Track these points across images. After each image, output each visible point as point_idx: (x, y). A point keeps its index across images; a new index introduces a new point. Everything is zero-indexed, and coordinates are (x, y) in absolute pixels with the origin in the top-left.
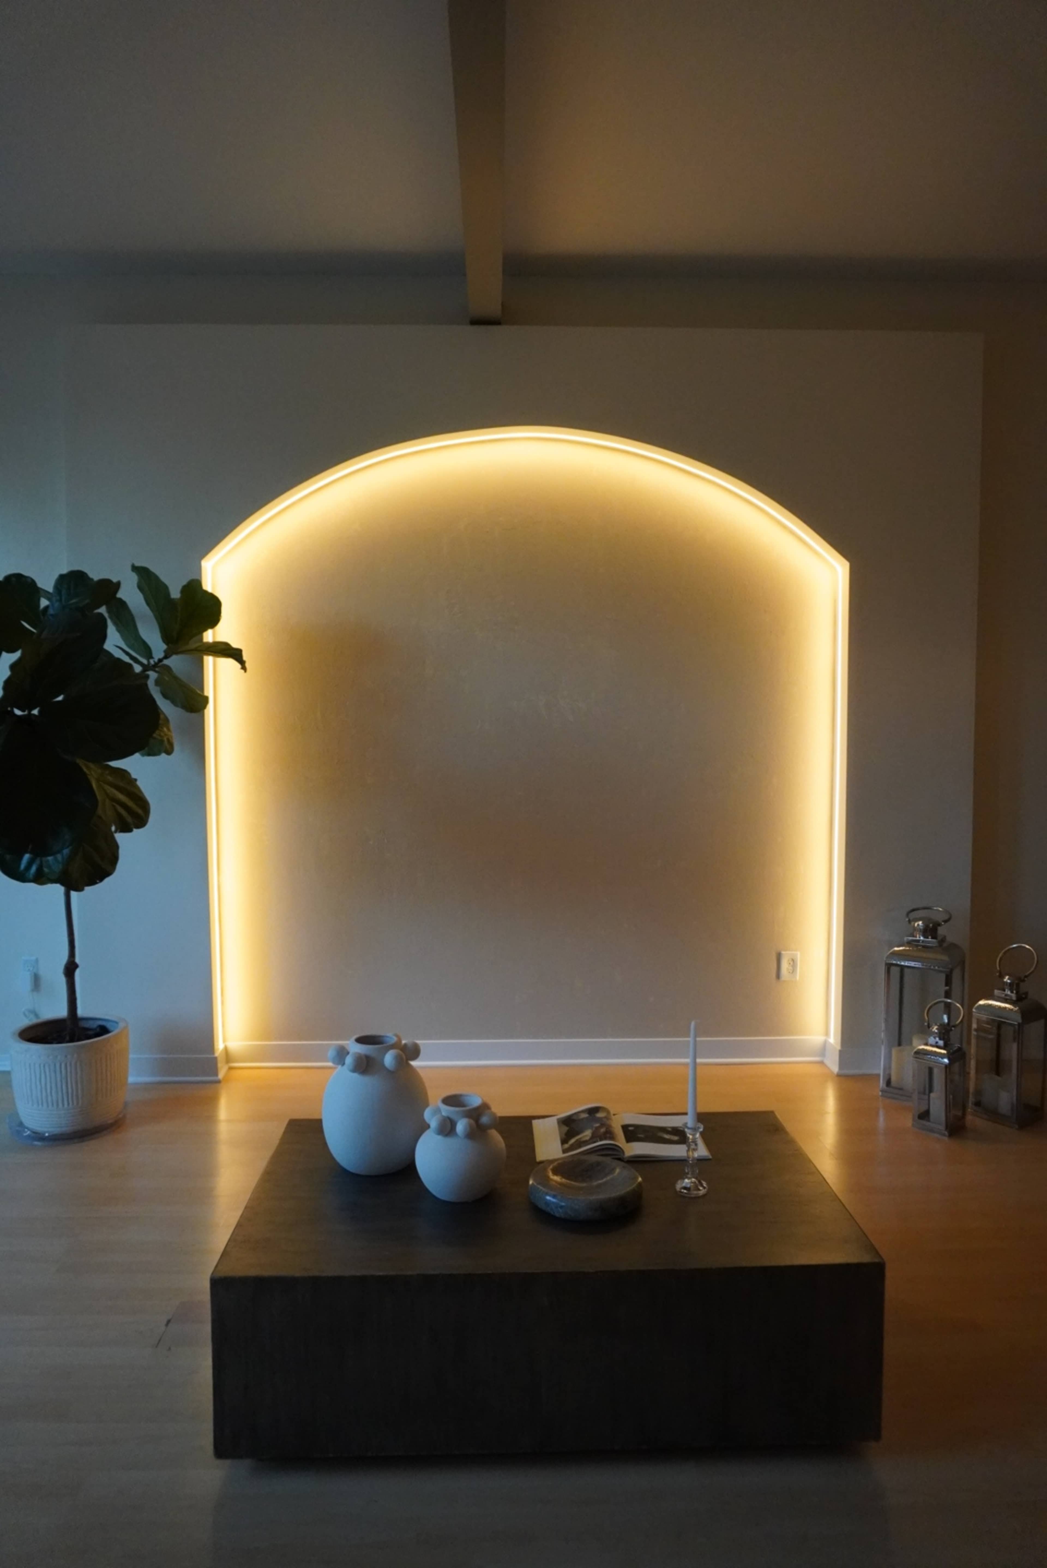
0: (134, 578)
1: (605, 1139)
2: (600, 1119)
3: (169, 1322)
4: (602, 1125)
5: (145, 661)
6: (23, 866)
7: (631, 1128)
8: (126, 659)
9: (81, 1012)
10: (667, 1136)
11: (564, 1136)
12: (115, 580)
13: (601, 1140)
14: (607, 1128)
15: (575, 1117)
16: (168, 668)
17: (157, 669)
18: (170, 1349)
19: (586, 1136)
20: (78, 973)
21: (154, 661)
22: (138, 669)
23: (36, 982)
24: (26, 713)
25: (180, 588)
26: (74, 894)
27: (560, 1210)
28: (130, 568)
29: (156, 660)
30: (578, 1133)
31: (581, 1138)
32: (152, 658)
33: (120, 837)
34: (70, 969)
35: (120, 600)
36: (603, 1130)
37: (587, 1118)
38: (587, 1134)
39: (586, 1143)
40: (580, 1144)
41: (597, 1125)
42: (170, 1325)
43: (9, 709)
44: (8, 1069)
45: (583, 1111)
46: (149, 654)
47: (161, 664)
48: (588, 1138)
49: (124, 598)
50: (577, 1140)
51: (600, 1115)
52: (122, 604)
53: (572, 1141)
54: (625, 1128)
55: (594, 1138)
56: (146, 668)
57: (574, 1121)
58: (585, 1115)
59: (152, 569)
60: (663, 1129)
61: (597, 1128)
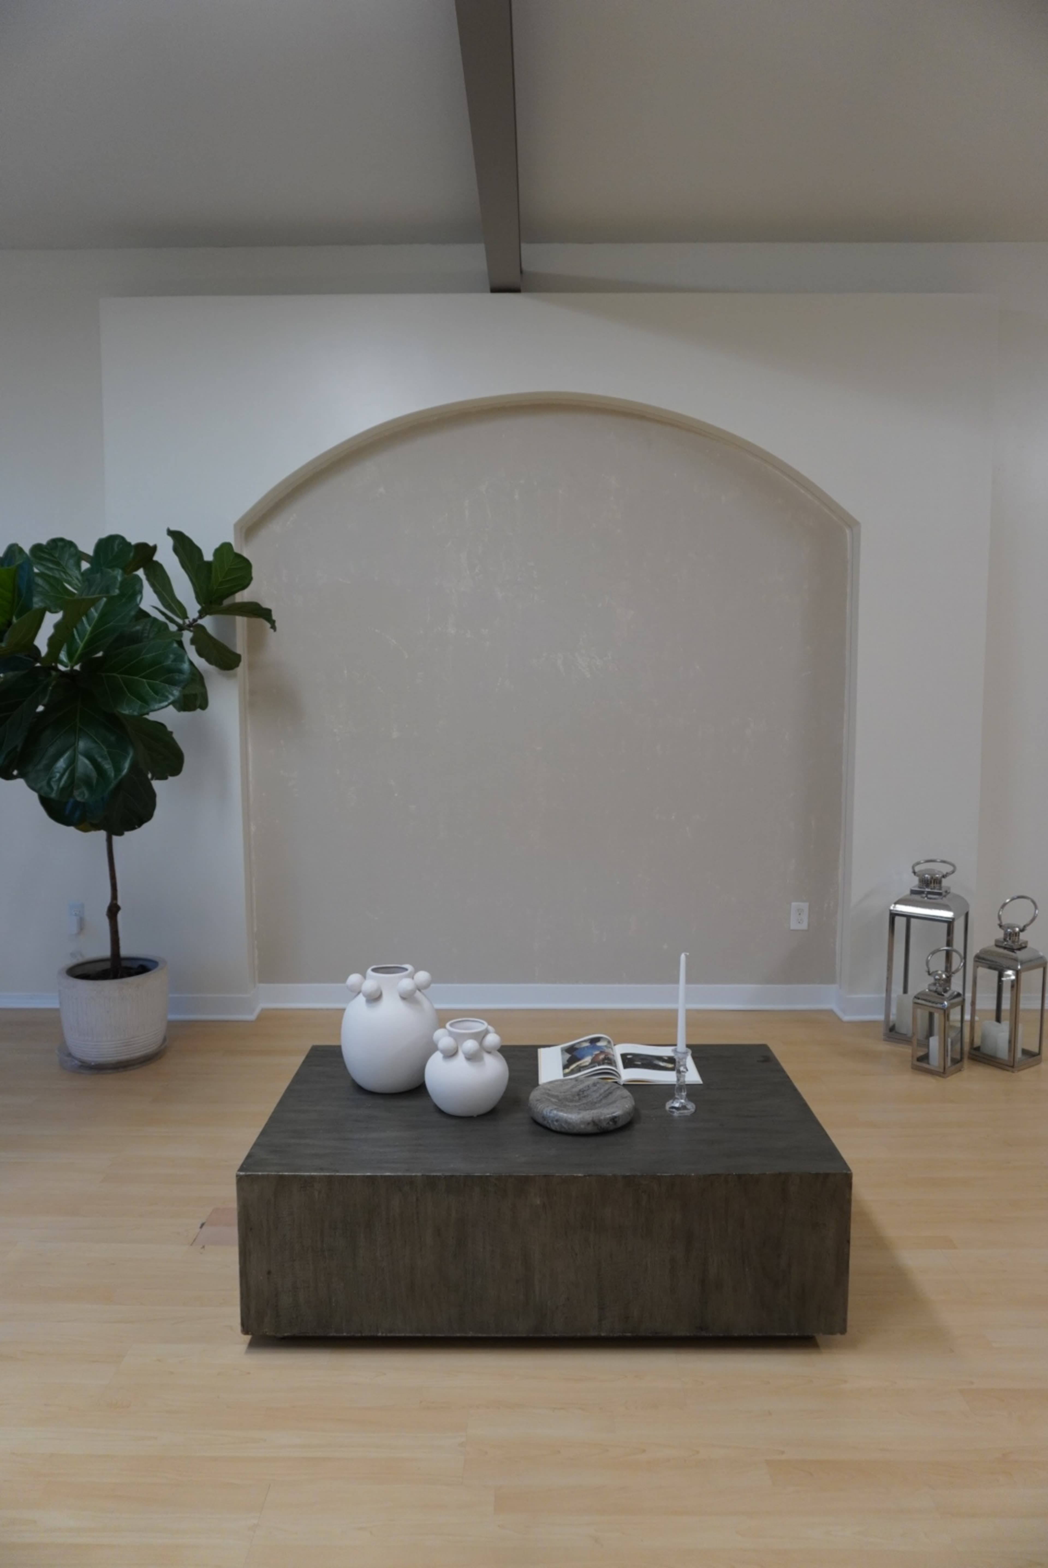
0: (170, 542)
1: (603, 1064)
2: (600, 1047)
3: (202, 1225)
4: (602, 1052)
5: (180, 621)
6: (67, 812)
7: (629, 1057)
8: (162, 618)
9: (124, 952)
10: (662, 1064)
11: (566, 1062)
12: (151, 544)
13: (599, 1065)
14: (606, 1055)
15: (577, 1046)
16: (202, 628)
17: (192, 629)
18: (203, 1247)
19: (586, 1062)
20: (120, 916)
21: (189, 621)
22: (173, 628)
23: (82, 925)
24: (68, 669)
25: (212, 551)
26: (115, 838)
27: (555, 1123)
28: (165, 532)
29: (191, 620)
30: (579, 1060)
31: (581, 1064)
32: (187, 618)
33: (157, 785)
34: (113, 911)
35: (157, 563)
36: (602, 1057)
37: (587, 1047)
38: (587, 1060)
39: (585, 1067)
40: (580, 1069)
41: (597, 1052)
42: (204, 1227)
43: (53, 664)
44: (57, 1006)
45: (585, 1041)
46: (184, 614)
47: (195, 623)
48: (587, 1064)
49: (161, 561)
50: (578, 1066)
51: (599, 1044)
52: (159, 566)
53: (573, 1066)
54: (624, 1056)
55: (594, 1063)
56: (181, 628)
57: (576, 1049)
58: (587, 1044)
59: (187, 533)
60: (660, 1058)
61: (597, 1055)
